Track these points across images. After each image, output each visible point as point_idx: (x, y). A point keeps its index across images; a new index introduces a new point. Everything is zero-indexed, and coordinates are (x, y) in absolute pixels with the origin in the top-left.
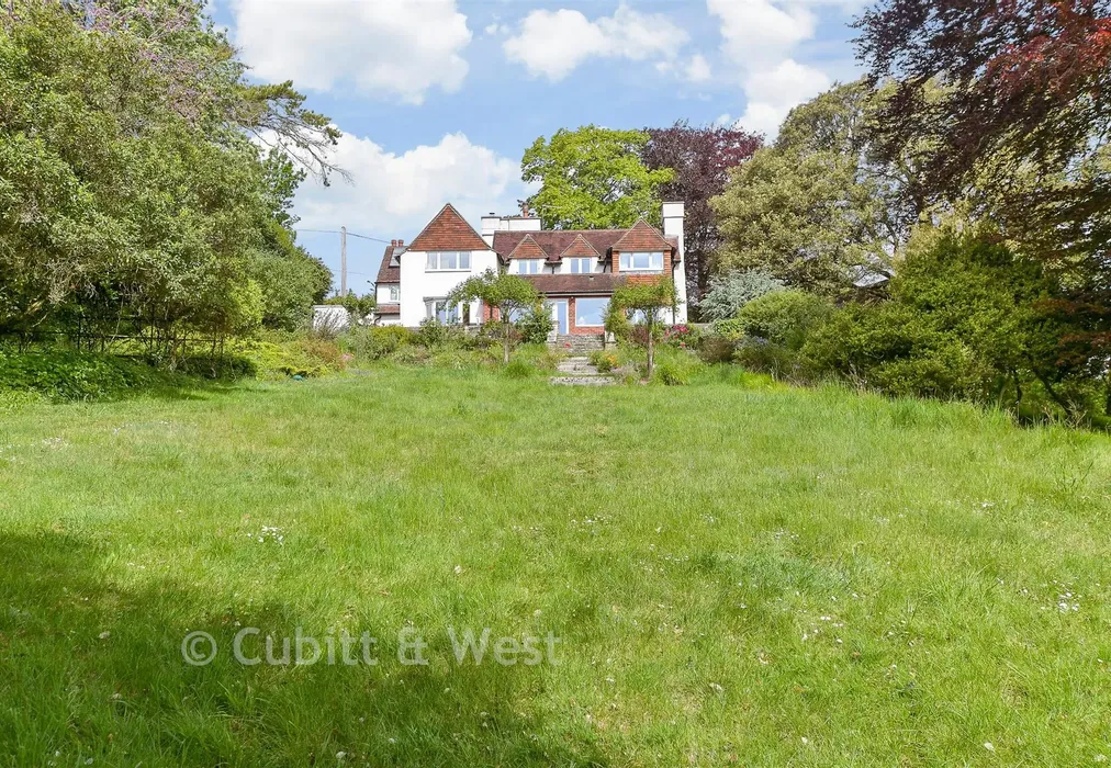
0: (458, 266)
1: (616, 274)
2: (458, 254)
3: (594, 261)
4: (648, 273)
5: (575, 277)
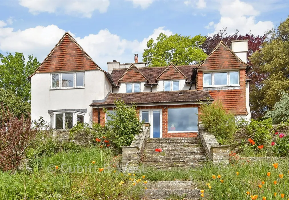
0: (75, 84)
1: (200, 90)
2: (75, 75)
3: (182, 82)
4: (226, 89)
5: (167, 93)
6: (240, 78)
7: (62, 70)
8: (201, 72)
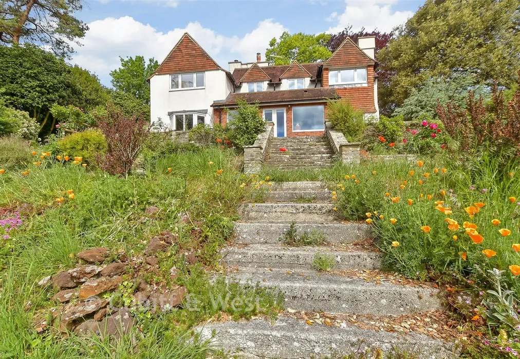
0: (195, 84)
1: (326, 88)
2: (195, 75)
3: (307, 81)
5: (291, 92)
6: (368, 74)
7: (182, 71)
8: (327, 69)
